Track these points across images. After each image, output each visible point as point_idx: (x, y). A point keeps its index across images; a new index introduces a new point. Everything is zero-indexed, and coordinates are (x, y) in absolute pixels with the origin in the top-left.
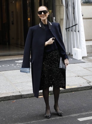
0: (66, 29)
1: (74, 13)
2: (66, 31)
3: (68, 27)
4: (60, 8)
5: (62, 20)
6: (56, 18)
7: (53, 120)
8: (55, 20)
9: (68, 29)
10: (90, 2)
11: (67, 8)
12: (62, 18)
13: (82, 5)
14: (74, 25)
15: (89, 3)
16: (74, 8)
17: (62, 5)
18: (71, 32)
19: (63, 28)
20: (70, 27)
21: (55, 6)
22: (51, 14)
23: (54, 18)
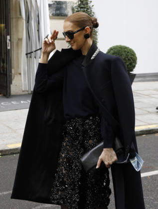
0: (27, 54)
1: (38, 31)
2: (27, 57)
3: (29, 52)
4: (17, 21)
5: (20, 40)
6: (10, 37)
7: (6, 195)
8: (10, 40)
9: (29, 55)
10: (62, 14)
11: (28, 22)
12: (20, 37)
13: (51, 18)
14: (38, 48)
15: (62, 16)
16: (39, 23)
17: (20, 17)
18: (34, 60)
19: (23, 52)
20: (32, 52)
21: (10, 18)
22: (4, 30)
23: (8, 37)
